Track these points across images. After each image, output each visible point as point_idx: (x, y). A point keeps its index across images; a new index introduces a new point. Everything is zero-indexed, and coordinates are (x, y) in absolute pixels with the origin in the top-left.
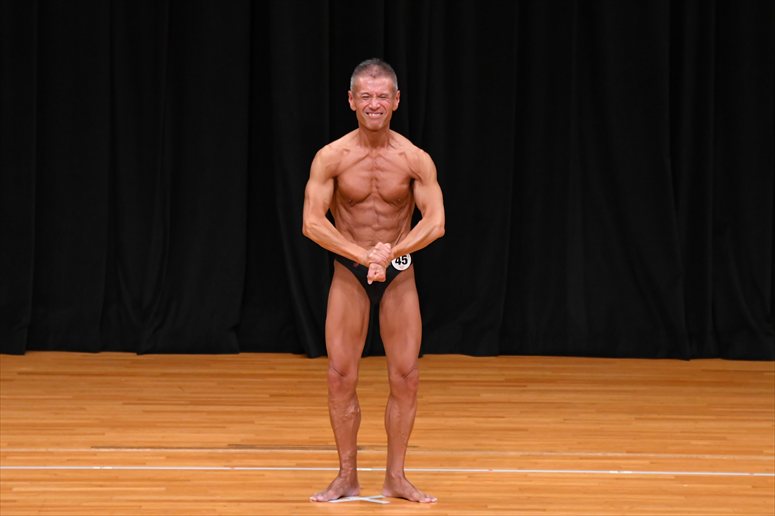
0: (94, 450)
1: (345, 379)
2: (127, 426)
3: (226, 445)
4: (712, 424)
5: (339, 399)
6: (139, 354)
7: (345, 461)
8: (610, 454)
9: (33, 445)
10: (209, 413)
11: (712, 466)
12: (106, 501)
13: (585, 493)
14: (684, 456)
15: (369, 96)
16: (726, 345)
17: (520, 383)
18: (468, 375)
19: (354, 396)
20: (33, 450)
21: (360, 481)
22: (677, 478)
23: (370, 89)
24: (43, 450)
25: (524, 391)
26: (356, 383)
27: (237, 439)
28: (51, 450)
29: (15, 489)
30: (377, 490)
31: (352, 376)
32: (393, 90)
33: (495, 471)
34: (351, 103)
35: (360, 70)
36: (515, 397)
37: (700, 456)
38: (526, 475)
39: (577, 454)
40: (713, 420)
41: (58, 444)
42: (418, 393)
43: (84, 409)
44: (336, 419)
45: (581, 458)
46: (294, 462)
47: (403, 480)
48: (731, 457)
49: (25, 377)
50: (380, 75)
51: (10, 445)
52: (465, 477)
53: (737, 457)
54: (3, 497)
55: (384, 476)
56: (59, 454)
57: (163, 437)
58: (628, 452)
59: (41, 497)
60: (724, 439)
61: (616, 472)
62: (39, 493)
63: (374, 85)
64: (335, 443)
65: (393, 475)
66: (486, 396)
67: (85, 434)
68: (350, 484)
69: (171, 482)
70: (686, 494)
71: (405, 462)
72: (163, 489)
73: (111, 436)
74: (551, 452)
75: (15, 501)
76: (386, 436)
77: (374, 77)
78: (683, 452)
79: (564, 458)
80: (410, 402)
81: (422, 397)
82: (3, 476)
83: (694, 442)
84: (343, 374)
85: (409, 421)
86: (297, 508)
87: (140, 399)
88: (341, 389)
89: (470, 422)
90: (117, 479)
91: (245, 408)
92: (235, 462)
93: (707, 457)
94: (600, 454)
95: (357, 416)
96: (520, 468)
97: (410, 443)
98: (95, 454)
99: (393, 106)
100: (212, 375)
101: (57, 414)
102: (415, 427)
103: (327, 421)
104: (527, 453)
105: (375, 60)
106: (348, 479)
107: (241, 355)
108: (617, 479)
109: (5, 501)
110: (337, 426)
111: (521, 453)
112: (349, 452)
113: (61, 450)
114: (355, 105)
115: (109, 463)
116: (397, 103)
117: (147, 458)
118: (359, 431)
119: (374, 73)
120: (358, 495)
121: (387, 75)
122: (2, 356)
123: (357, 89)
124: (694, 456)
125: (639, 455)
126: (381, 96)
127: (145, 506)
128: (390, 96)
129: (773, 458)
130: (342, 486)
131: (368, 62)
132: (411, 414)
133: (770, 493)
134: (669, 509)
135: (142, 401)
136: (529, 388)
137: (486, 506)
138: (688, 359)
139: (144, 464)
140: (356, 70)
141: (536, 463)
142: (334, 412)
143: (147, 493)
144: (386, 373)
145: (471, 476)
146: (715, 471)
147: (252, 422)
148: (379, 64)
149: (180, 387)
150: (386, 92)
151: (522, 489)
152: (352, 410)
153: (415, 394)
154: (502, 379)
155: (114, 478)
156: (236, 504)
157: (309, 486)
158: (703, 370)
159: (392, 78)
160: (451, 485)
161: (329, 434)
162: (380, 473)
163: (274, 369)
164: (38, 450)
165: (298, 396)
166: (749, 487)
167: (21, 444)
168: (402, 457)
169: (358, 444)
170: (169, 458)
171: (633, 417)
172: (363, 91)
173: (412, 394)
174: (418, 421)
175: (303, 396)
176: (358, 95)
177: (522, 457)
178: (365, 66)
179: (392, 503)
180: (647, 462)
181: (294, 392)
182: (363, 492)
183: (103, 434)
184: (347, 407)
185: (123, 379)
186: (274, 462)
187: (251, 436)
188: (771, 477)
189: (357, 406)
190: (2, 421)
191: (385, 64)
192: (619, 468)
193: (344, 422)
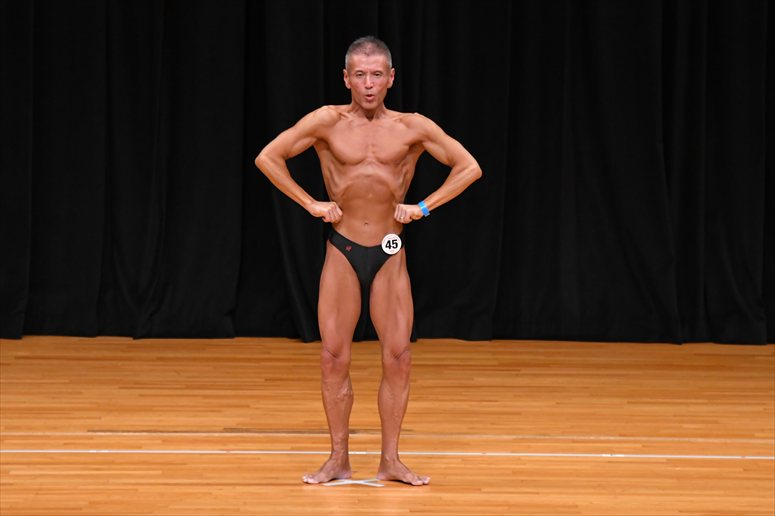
0: (90, 434)
1: (337, 360)
2: (123, 410)
3: (221, 428)
4: (705, 408)
5: (332, 380)
6: (135, 338)
7: (337, 444)
8: (602, 438)
9: (30, 428)
10: (205, 397)
11: (703, 450)
12: (103, 484)
13: (577, 476)
14: (676, 439)
15: (362, 74)
16: (718, 329)
17: (514, 367)
18: (462, 359)
19: (347, 376)
20: (30, 433)
21: (351, 465)
22: (669, 462)
23: (363, 67)
24: (40, 434)
25: (517, 375)
26: (348, 365)
27: (232, 422)
28: (47, 433)
29: (12, 473)
30: (372, 473)
31: (345, 356)
32: (387, 68)
33: (488, 454)
34: (346, 80)
35: (354, 49)
36: (509, 381)
37: (693, 440)
38: (519, 459)
39: (570, 437)
40: (706, 404)
41: (55, 428)
42: (411, 377)
43: (80, 393)
44: (328, 400)
45: (574, 441)
46: (290, 446)
47: (397, 462)
48: (723, 440)
49: (23, 361)
50: (373, 53)
51: (8, 428)
52: (460, 460)
53: (728, 441)
54: (3, 481)
55: (379, 460)
56: (56, 438)
57: (159, 421)
58: (620, 435)
59: (39, 480)
60: (716, 422)
61: (609, 455)
62: (36, 477)
63: (368, 63)
64: (327, 427)
65: (387, 458)
66: (479, 380)
67: (82, 418)
68: (342, 466)
69: (168, 465)
70: (678, 477)
71: (399, 446)
72: (160, 472)
73: (108, 420)
74: (544, 435)
75: (11, 484)
76: (379, 420)
77: (368, 55)
78: (675, 436)
79: (558, 441)
80: (402, 383)
81: (415, 381)
82: (3, 460)
83: (685, 426)
84: (335, 355)
85: (402, 404)
86: (292, 491)
87: (136, 383)
88: (333, 370)
89: (464, 406)
90: (113, 463)
91: (240, 392)
92: (231, 446)
93: (700, 440)
94: (592, 438)
95: (351, 398)
96: (513, 452)
97: (404, 426)
98: (91, 438)
99: (388, 82)
100: (208, 359)
101: (54, 398)
102: (407, 411)
103: (320, 405)
104: (520, 437)
105: (369, 38)
106: (339, 461)
107: (237, 339)
108: (609, 462)
109: (4, 484)
110: (329, 407)
111: (514, 437)
112: (340, 435)
113: (58, 434)
114: (350, 83)
115: (106, 447)
116: (392, 80)
117: (143, 442)
118: (352, 415)
119: (367, 51)
120: (350, 478)
121: (380, 53)
122: (2, 340)
123: (352, 66)
124: (687, 439)
125: (631, 438)
126: (376, 74)
127: (141, 489)
128: (385, 73)
129: (772, 441)
130: (334, 469)
131: (362, 40)
132: (404, 396)
133: (769, 476)
134: (661, 492)
135: (138, 385)
136: (521, 372)
137: (480, 490)
138: (679, 343)
139: (140, 448)
140: (350, 48)
141: (529, 447)
142: (326, 393)
143: (143, 477)
144: (380, 357)
145: (464, 459)
146: (707, 454)
147: (248, 406)
148: (373, 41)
149: (175, 371)
150: (380, 69)
151: (515, 473)
152: (344, 391)
153: (408, 377)
154: (495, 363)
155: (110, 462)
156: (231, 488)
157: (304, 470)
158: (695, 355)
159: (386, 55)
160: (445, 468)
161: (323, 418)
162: (375, 456)
163: (269, 353)
164: (35, 434)
165: (293, 380)
166: (741, 470)
167: (18, 428)
168: (395, 440)
169: (350, 428)
170: (165, 441)
171: (625, 401)
172: (357, 69)
173: (404, 376)
174: (411, 405)
175: (299, 380)
176: (353, 72)
177: (515, 441)
178: (359, 44)
179: (387, 486)
180: (639, 446)
181: (291, 376)
182: (355, 475)
183: (100, 418)
184: (340, 388)
185: (120, 363)
186: (269, 446)
187: (247, 420)
188: (771, 460)
189: (350, 388)
190: (2, 405)
191: (379, 41)
192: (612, 452)
193: (336, 403)
